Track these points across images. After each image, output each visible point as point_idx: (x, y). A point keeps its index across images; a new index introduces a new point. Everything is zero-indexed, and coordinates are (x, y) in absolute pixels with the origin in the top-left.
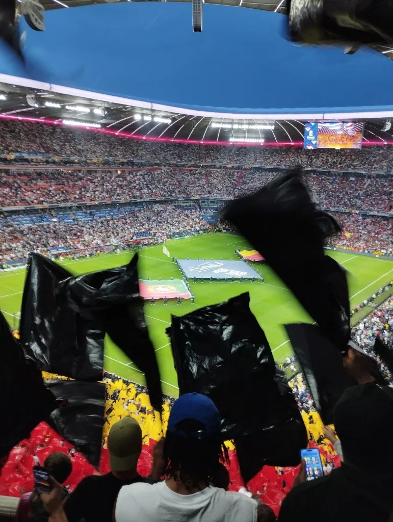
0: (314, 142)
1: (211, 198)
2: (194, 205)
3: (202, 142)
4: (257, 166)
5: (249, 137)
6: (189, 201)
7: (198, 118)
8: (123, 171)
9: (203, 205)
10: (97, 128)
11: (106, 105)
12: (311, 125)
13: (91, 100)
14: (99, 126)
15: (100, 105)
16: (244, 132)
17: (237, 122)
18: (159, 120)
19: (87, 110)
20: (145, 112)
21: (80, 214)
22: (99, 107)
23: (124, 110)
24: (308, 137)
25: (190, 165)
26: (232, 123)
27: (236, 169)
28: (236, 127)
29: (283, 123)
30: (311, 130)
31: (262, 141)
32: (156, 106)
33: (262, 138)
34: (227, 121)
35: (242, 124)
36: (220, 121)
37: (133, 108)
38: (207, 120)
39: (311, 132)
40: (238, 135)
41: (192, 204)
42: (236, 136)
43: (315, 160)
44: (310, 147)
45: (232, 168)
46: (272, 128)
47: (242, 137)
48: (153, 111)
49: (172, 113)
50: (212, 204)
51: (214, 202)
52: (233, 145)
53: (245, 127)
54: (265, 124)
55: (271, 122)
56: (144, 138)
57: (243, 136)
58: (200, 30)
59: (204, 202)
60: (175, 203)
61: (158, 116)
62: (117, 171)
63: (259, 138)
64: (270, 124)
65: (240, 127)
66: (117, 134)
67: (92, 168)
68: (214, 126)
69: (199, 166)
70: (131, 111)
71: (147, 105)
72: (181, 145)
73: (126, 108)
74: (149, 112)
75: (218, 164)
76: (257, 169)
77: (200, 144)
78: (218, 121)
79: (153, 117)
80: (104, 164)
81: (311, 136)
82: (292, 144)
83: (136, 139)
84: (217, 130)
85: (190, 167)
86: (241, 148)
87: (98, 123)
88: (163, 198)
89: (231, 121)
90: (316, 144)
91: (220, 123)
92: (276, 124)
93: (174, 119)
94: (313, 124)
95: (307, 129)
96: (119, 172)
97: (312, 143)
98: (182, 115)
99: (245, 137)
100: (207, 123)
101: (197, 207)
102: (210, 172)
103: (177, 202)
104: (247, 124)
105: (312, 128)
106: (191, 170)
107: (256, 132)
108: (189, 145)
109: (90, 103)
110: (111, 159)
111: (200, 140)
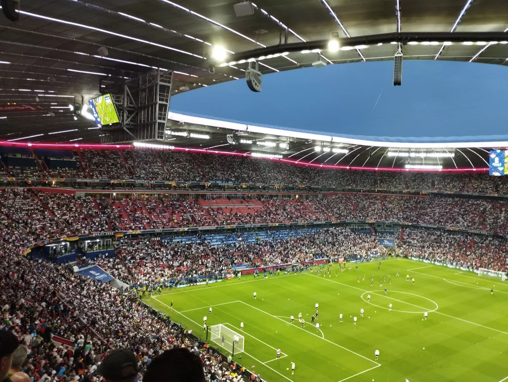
0: (501, 169)
1: (387, 222)
2: (369, 229)
3: (377, 169)
4: (436, 191)
5: (426, 164)
6: (365, 225)
7: (375, 148)
8: (301, 196)
9: (379, 229)
10: (280, 159)
11: (291, 140)
12: (496, 152)
13: (278, 136)
14: (281, 157)
15: (286, 140)
16: (422, 159)
17: (414, 150)
18: (337, 151)
19: (274, 145)
20: (325, 144)
21: (262, 234)
22: (285, 141)
23: (306, 143)
24: (493, 164)
25: (365, 189)
26: (408, 152)
27: (412, 194)
28: (413, 155)
29: (465, 150)
30: (497, 156)
31: (440, 168)
32: (336, 139)
33: (441, 164)
34: (403, 150)
35: (419, 152)
36: (397, 150)
37: (314, 141)
38: (384, 149)
39: (497, 159)
40: (415, 162)
41: (367, 227)
42: (412, 162)
43: (501, 186)
44: (497, 174)
45: (409, 193)
46: (453, 155)
47: (418, 164)
48: (332, 142)
49: (350, 144)
50: (388, 228)
51: (390, 226)
52: (410, 172)
53: (423, 155)
54: (445, 152)
55: (450, 150)
56: (321, 166)
57: (420, 162)
58: (399, 84)
59: (379, 226)
60: (350, 226)
61: (336, 147)
62: (295, 196)
63: (437, 164)
64: (450, 152)
65: (417, 155)
66: (296, 162)
67: (274, 193)
68: (390, 154)
69: (374, 191)
70: (313, 143)
71: (327, 138)
72: (356, 171)
73: (308, 142)
74: (328, 144)
75: (393, 190)
76: (435, 195)
77: (375, 171)
78: (394, 150)
79: (332, 147)
80: (284, 189)
81: (496, 163)
82: (474, 170)
83: (314, 166)
84: (393, 158)
85: (365, 191)
86: (418, 174)
87: (281, 154)
88: (339, 221)
89: (407, 150)
90: (503, 171)
91: (397, 151)
92: (456, 152)
93: (351, 149)
94: (499, 151)
95: (493, 156)
96: (297, 196)
97: (498, 169)
98: (360, 146)
99: (421, 164)
100: (383, 152)
101: (373, 231)
102: (386, 197)
103: (352, 225)
104: (424, 152)
105: (498, 155)
106: (367, 195)
107: (435, 159)
108: (364, 171)
109: (278, 139)
110: (291, 185)
111: (376, 167)
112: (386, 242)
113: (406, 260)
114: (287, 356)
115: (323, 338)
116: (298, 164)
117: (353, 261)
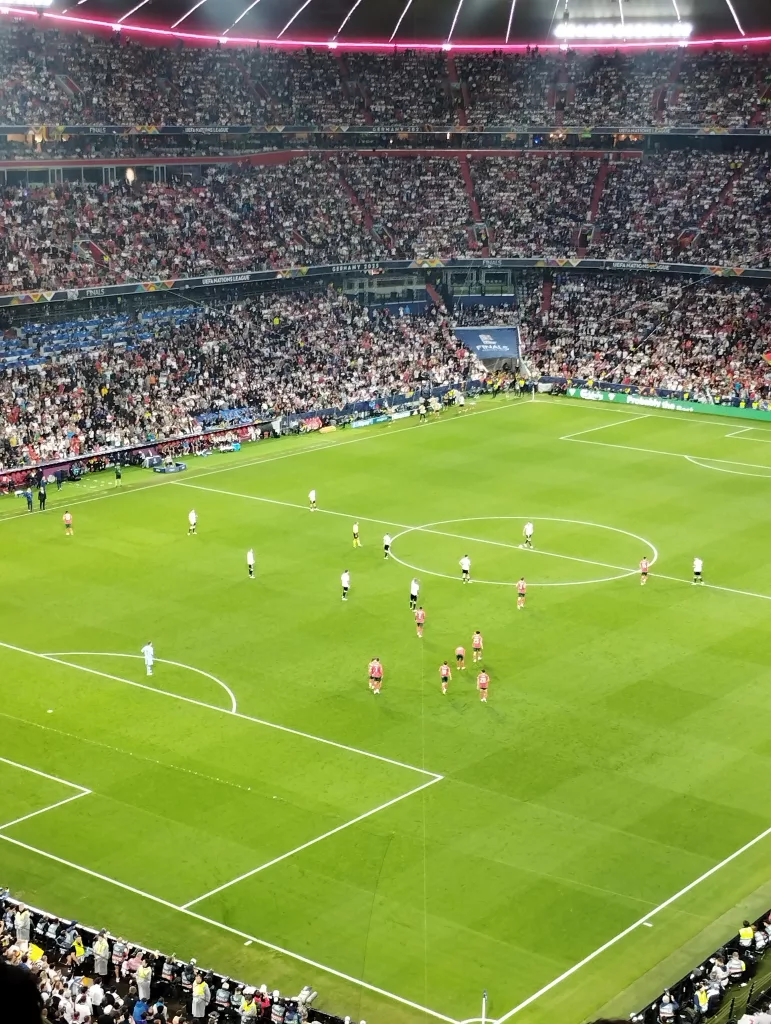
1: (488, 262)
2: (423, 294)
3: (447, 47)
5: (630, 19)
6: (407, 278)
8: (145, 173)
9: (461, 291)
10: (39, 9)
25: (402, 135)
27: (586, 143)
31: (681, 33)
33: (684, 19)
40: (589, 14)
41: (416, 287)
42: (580, 14)
45: (570, 142)
47: (604, 20)
50: (494, 285)
51: (502, 277)
56: (223, 40)
57: (608, 14)
59: (460, 278)
60: (351, 286)
62: (121, 173)
63: (672, 19)
66: (117, 27)
69: (440, 142)
72: (365, 60)
75: (512, 130)
76: (668, 142)
77: (441, 54)
80: (68, 147)
83: (193, 44)
85: (406, 142)
86: (602, 62)
88: (303, 269)
96: (130, 175)
99: (615, 20)
101: (438, 298)
102: (484, 165)
103: (357, 282)
106: (411, 157)
108: (398, 60)
110: (97, 128)
111: (441, 37)
112: (487, 343)
113: (559, 401)
114: (88, 791)
115: (233, 712)
116: (123, 33)
117: (361, 423)
